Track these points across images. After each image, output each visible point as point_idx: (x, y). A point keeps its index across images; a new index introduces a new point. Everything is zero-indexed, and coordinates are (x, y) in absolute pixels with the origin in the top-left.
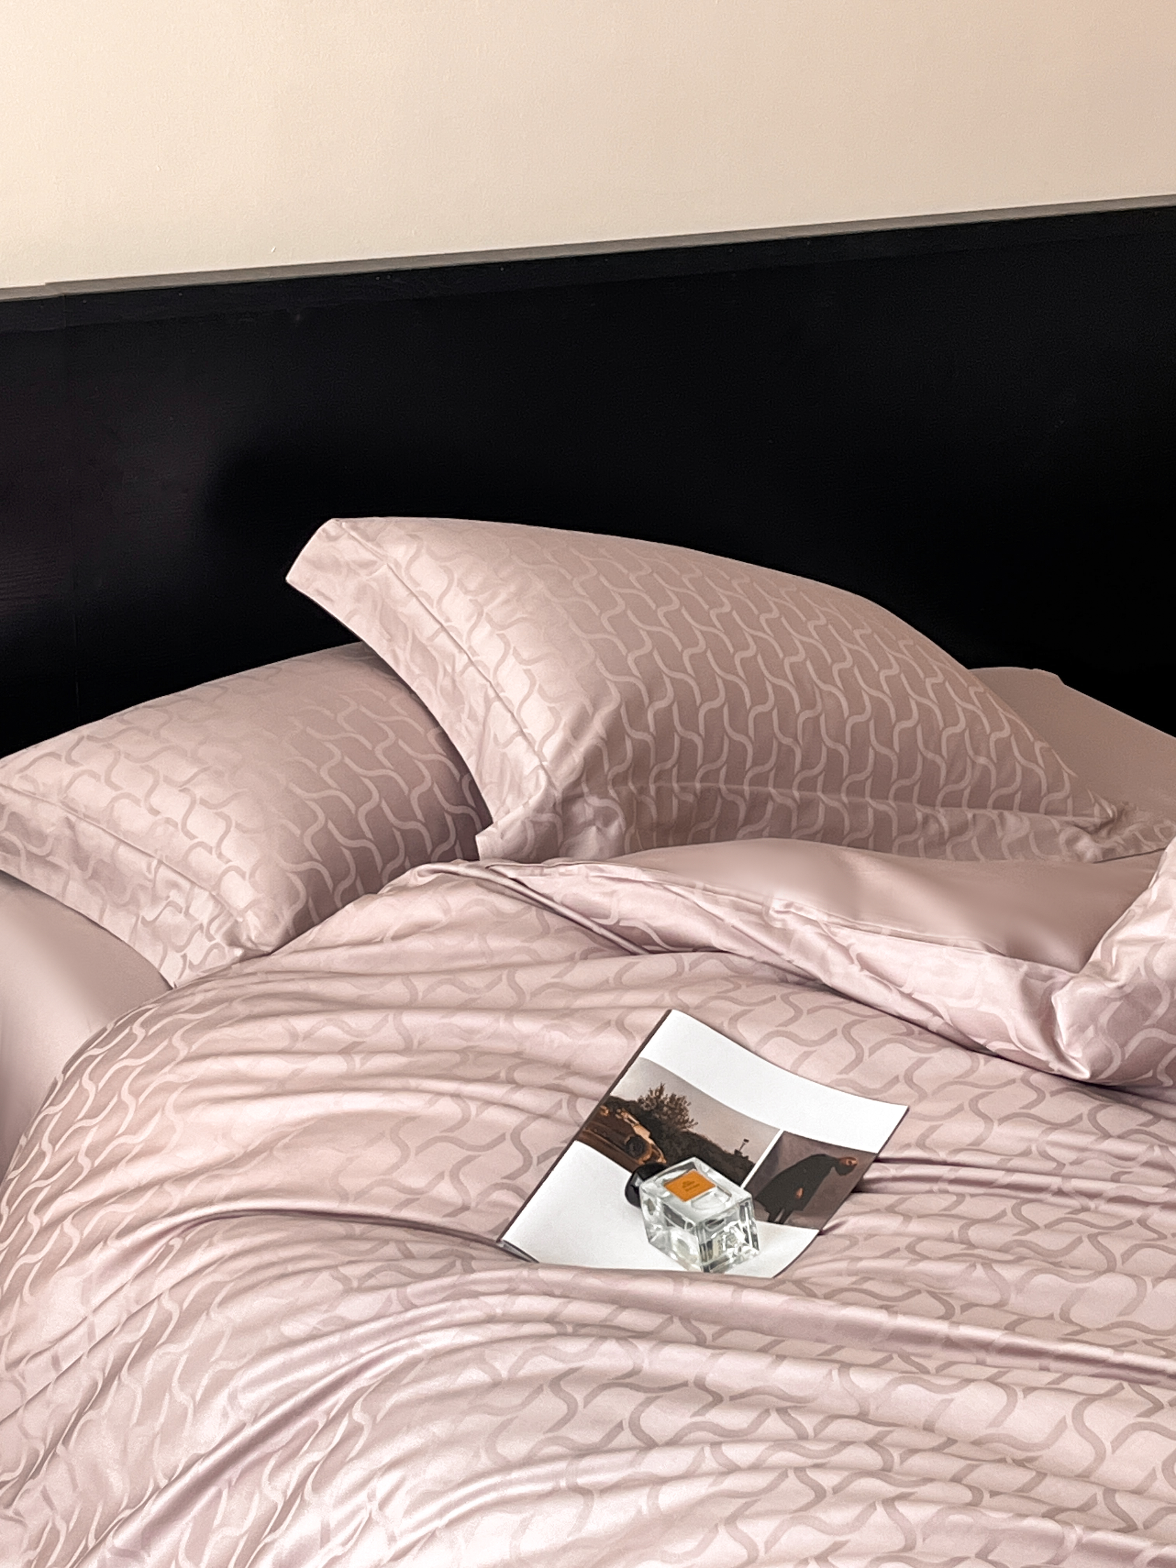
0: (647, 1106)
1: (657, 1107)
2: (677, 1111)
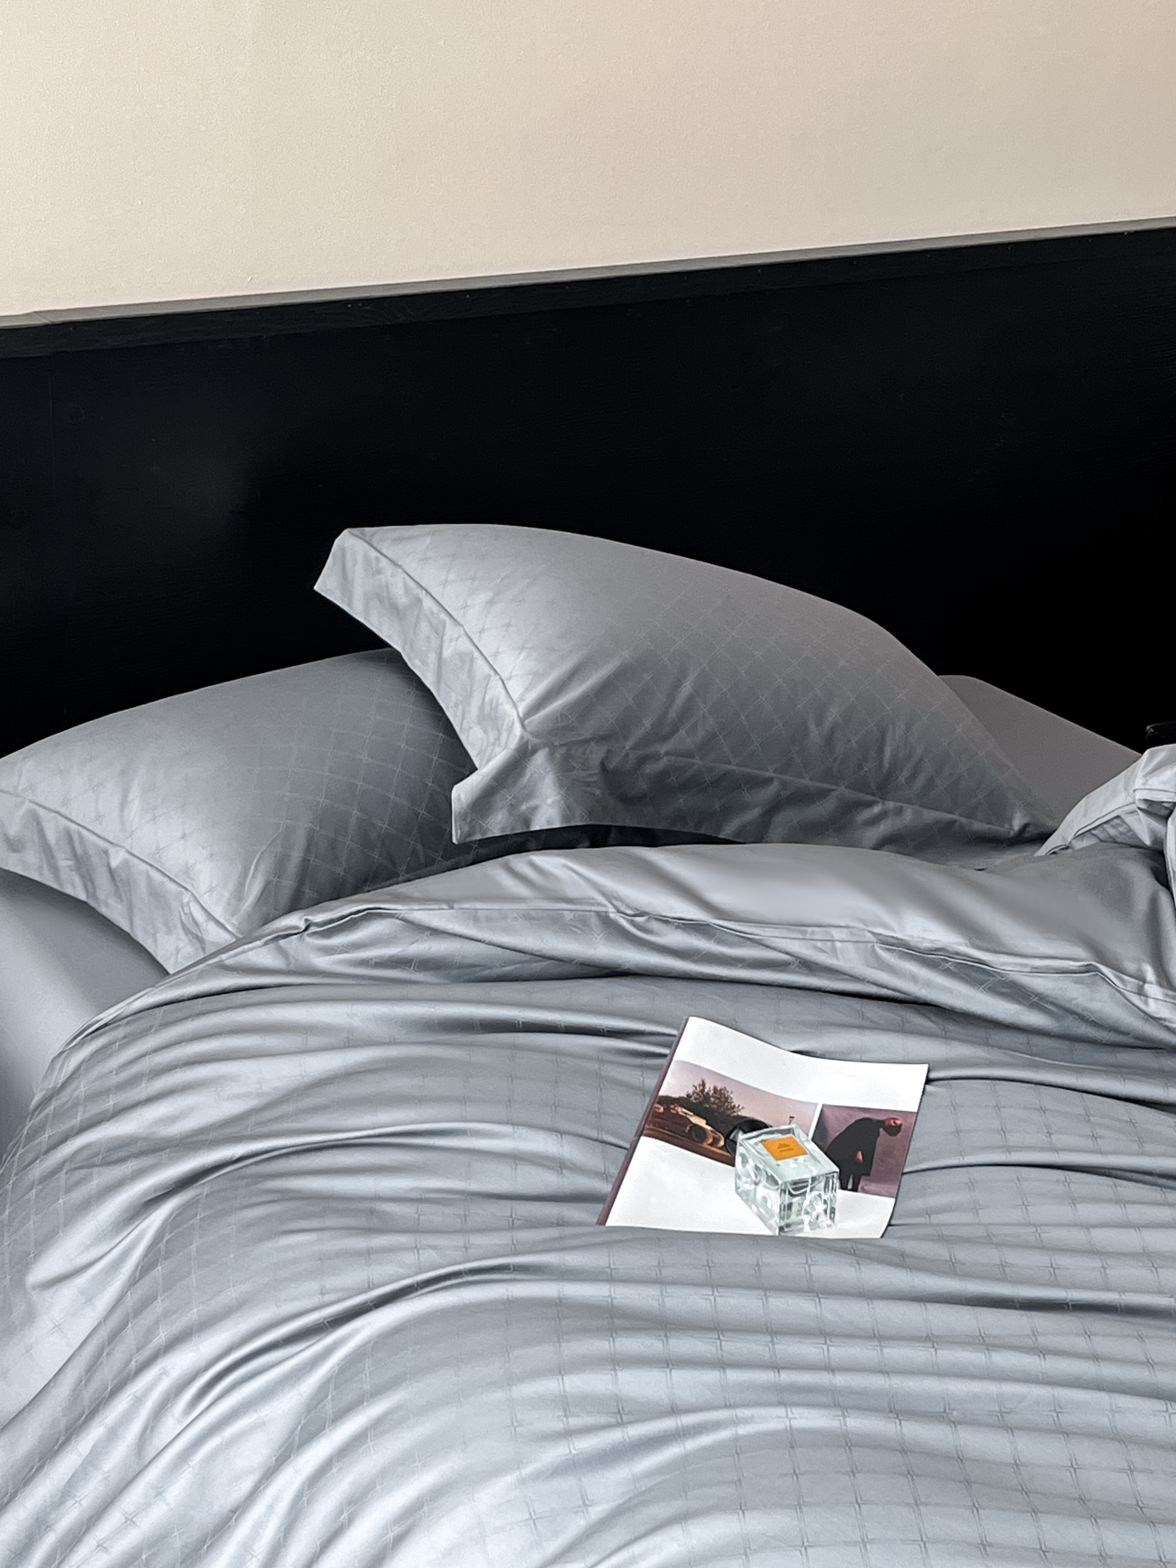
0: (695, 1099)
1: (705, 1099)
2: (723, 1100)
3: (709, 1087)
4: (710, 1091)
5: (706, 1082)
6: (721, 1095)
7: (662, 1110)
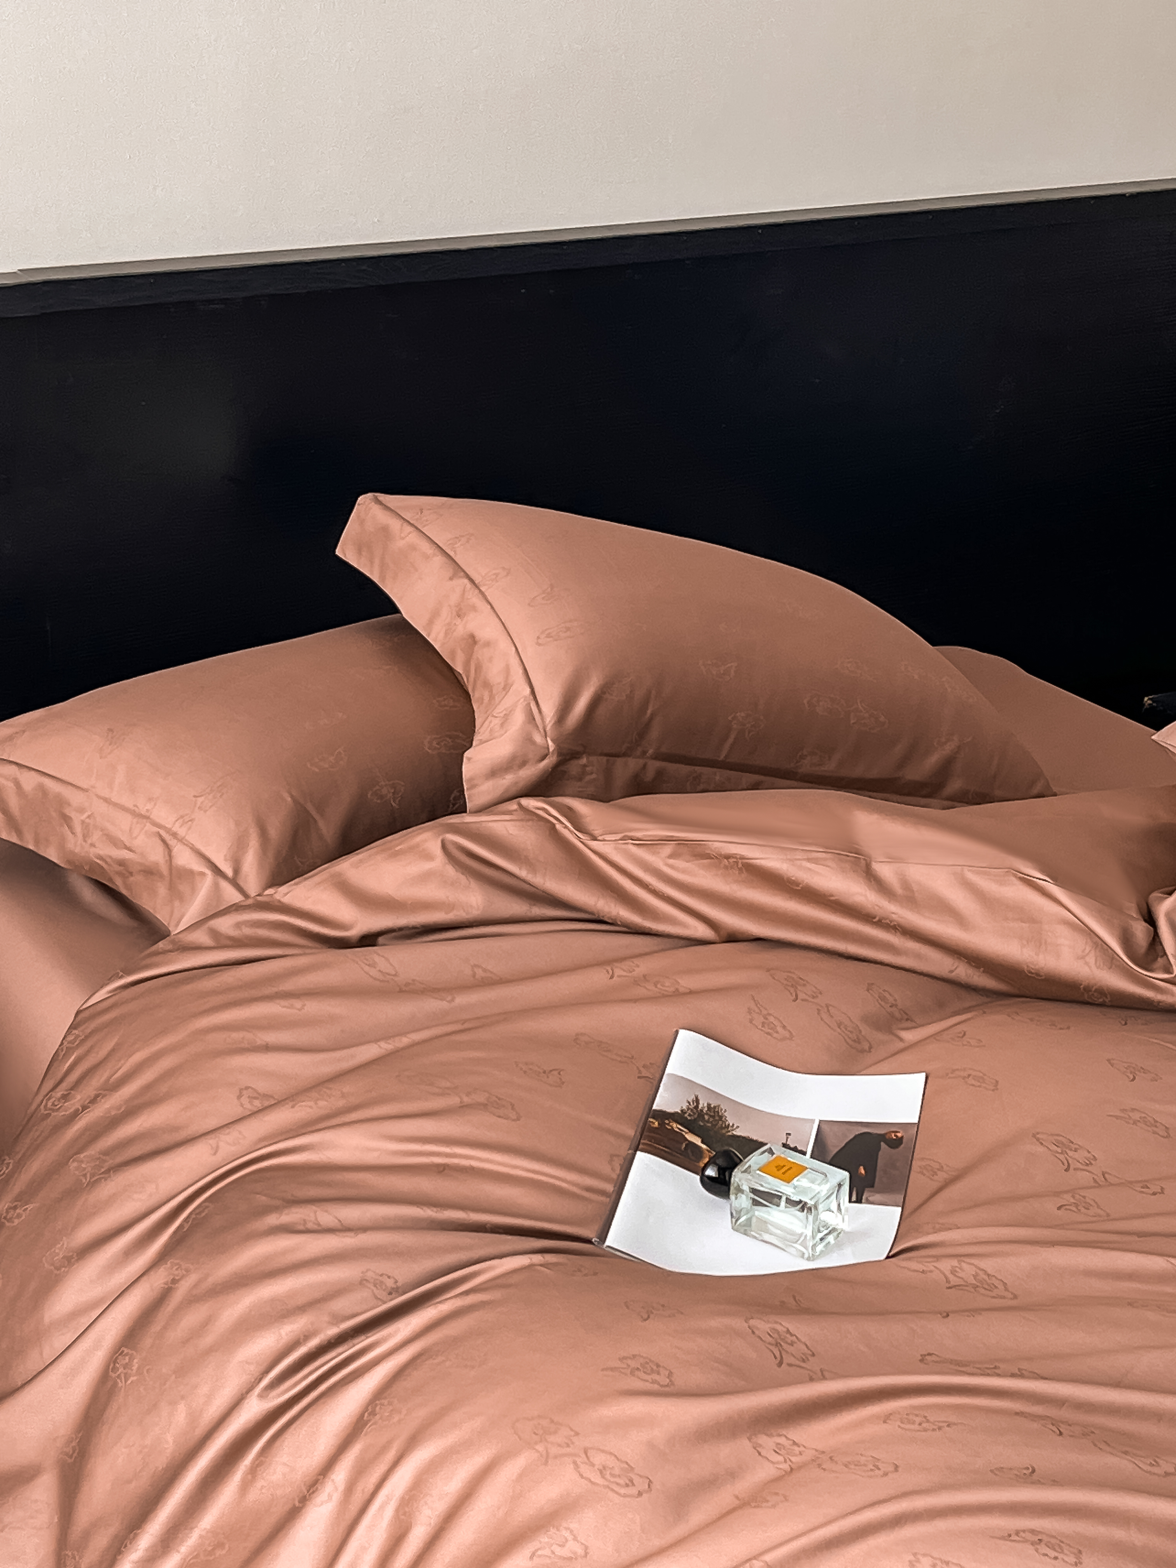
0: (690, 1115)
1: (699, 1116)
2: (717, 1118)
4: (703, 1107)
5: (700, 1097)
6: (715, 1113)
7: (656, 1123)
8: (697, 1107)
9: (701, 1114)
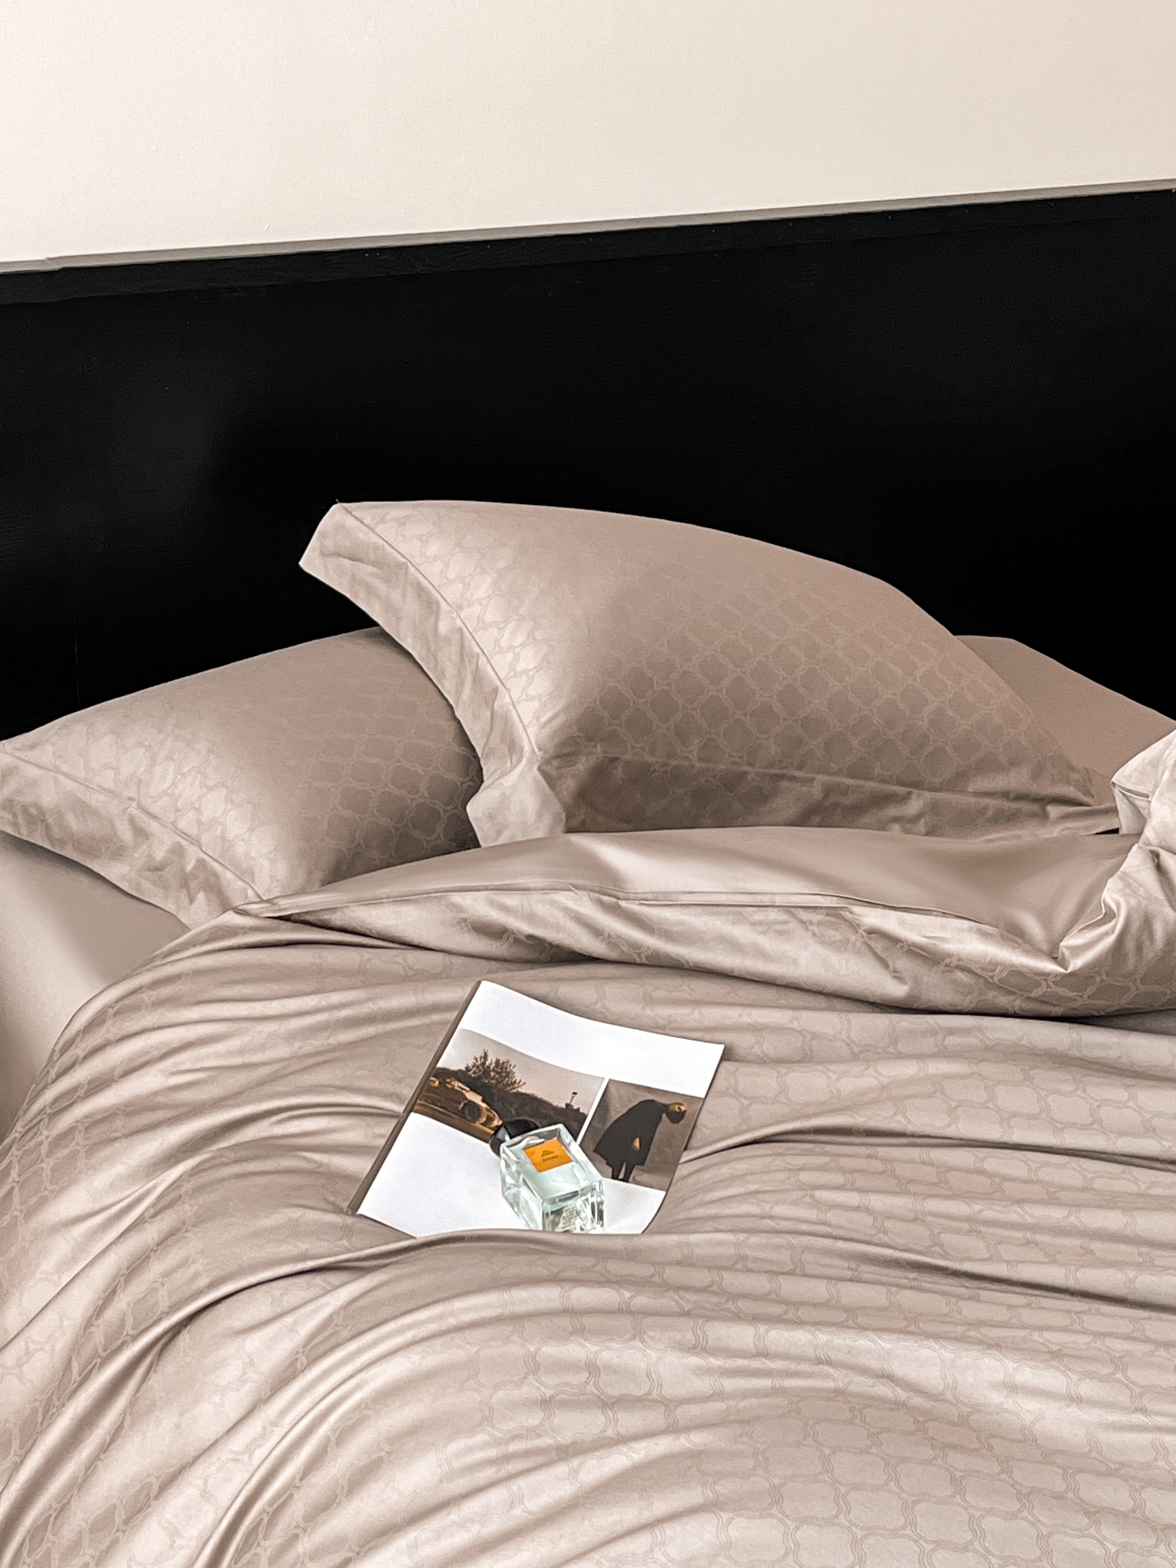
0: (474, 1073)
1: (484, 1072)
2: (504, 1074)
3: (491, 1060)
4: (491, 1064)
5: (489, 1053)
6: (503, 1069)
7: (437, 1083)
8: (483, 1064)
9: (486, 1072)
